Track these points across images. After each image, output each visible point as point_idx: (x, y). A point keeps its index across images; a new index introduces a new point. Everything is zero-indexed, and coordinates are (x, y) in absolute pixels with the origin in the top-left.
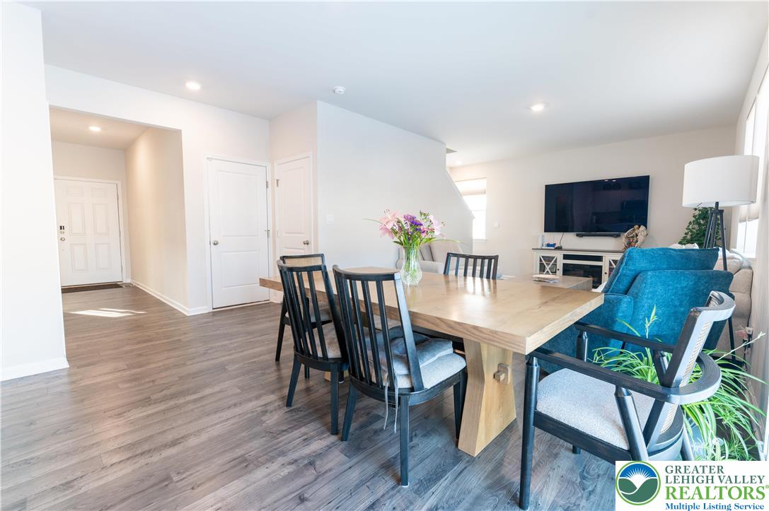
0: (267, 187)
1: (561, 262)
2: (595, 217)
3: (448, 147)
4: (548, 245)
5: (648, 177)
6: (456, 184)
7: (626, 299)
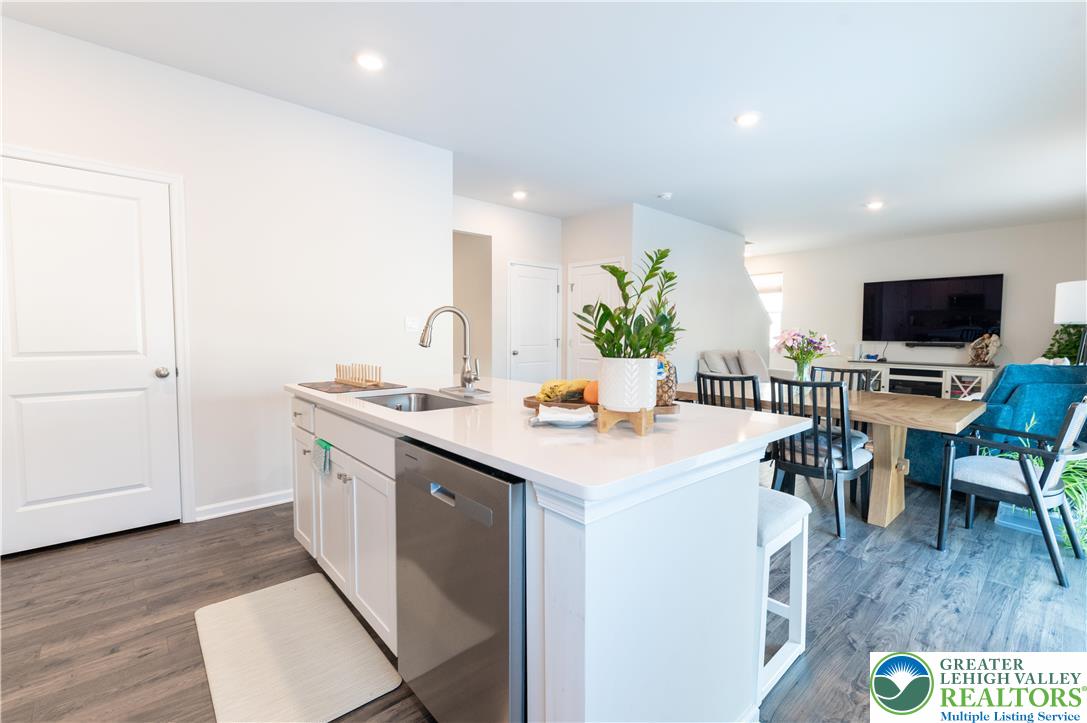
0: (558, 291)
1: (886, 378)
2: (912, 318)
3: (747, 240)
4: (868, 357)
5: (1001, 276)
6: (752, 278)
7: (1007, 408)
